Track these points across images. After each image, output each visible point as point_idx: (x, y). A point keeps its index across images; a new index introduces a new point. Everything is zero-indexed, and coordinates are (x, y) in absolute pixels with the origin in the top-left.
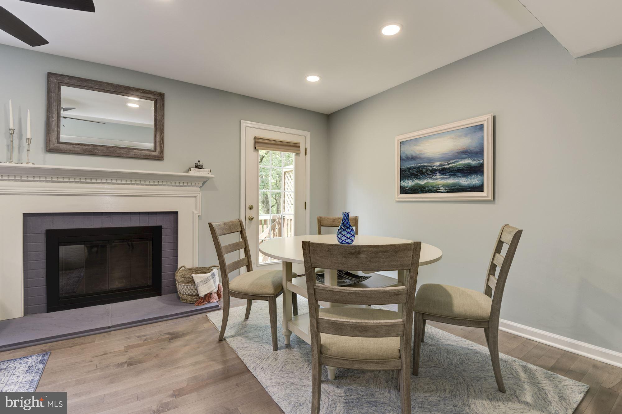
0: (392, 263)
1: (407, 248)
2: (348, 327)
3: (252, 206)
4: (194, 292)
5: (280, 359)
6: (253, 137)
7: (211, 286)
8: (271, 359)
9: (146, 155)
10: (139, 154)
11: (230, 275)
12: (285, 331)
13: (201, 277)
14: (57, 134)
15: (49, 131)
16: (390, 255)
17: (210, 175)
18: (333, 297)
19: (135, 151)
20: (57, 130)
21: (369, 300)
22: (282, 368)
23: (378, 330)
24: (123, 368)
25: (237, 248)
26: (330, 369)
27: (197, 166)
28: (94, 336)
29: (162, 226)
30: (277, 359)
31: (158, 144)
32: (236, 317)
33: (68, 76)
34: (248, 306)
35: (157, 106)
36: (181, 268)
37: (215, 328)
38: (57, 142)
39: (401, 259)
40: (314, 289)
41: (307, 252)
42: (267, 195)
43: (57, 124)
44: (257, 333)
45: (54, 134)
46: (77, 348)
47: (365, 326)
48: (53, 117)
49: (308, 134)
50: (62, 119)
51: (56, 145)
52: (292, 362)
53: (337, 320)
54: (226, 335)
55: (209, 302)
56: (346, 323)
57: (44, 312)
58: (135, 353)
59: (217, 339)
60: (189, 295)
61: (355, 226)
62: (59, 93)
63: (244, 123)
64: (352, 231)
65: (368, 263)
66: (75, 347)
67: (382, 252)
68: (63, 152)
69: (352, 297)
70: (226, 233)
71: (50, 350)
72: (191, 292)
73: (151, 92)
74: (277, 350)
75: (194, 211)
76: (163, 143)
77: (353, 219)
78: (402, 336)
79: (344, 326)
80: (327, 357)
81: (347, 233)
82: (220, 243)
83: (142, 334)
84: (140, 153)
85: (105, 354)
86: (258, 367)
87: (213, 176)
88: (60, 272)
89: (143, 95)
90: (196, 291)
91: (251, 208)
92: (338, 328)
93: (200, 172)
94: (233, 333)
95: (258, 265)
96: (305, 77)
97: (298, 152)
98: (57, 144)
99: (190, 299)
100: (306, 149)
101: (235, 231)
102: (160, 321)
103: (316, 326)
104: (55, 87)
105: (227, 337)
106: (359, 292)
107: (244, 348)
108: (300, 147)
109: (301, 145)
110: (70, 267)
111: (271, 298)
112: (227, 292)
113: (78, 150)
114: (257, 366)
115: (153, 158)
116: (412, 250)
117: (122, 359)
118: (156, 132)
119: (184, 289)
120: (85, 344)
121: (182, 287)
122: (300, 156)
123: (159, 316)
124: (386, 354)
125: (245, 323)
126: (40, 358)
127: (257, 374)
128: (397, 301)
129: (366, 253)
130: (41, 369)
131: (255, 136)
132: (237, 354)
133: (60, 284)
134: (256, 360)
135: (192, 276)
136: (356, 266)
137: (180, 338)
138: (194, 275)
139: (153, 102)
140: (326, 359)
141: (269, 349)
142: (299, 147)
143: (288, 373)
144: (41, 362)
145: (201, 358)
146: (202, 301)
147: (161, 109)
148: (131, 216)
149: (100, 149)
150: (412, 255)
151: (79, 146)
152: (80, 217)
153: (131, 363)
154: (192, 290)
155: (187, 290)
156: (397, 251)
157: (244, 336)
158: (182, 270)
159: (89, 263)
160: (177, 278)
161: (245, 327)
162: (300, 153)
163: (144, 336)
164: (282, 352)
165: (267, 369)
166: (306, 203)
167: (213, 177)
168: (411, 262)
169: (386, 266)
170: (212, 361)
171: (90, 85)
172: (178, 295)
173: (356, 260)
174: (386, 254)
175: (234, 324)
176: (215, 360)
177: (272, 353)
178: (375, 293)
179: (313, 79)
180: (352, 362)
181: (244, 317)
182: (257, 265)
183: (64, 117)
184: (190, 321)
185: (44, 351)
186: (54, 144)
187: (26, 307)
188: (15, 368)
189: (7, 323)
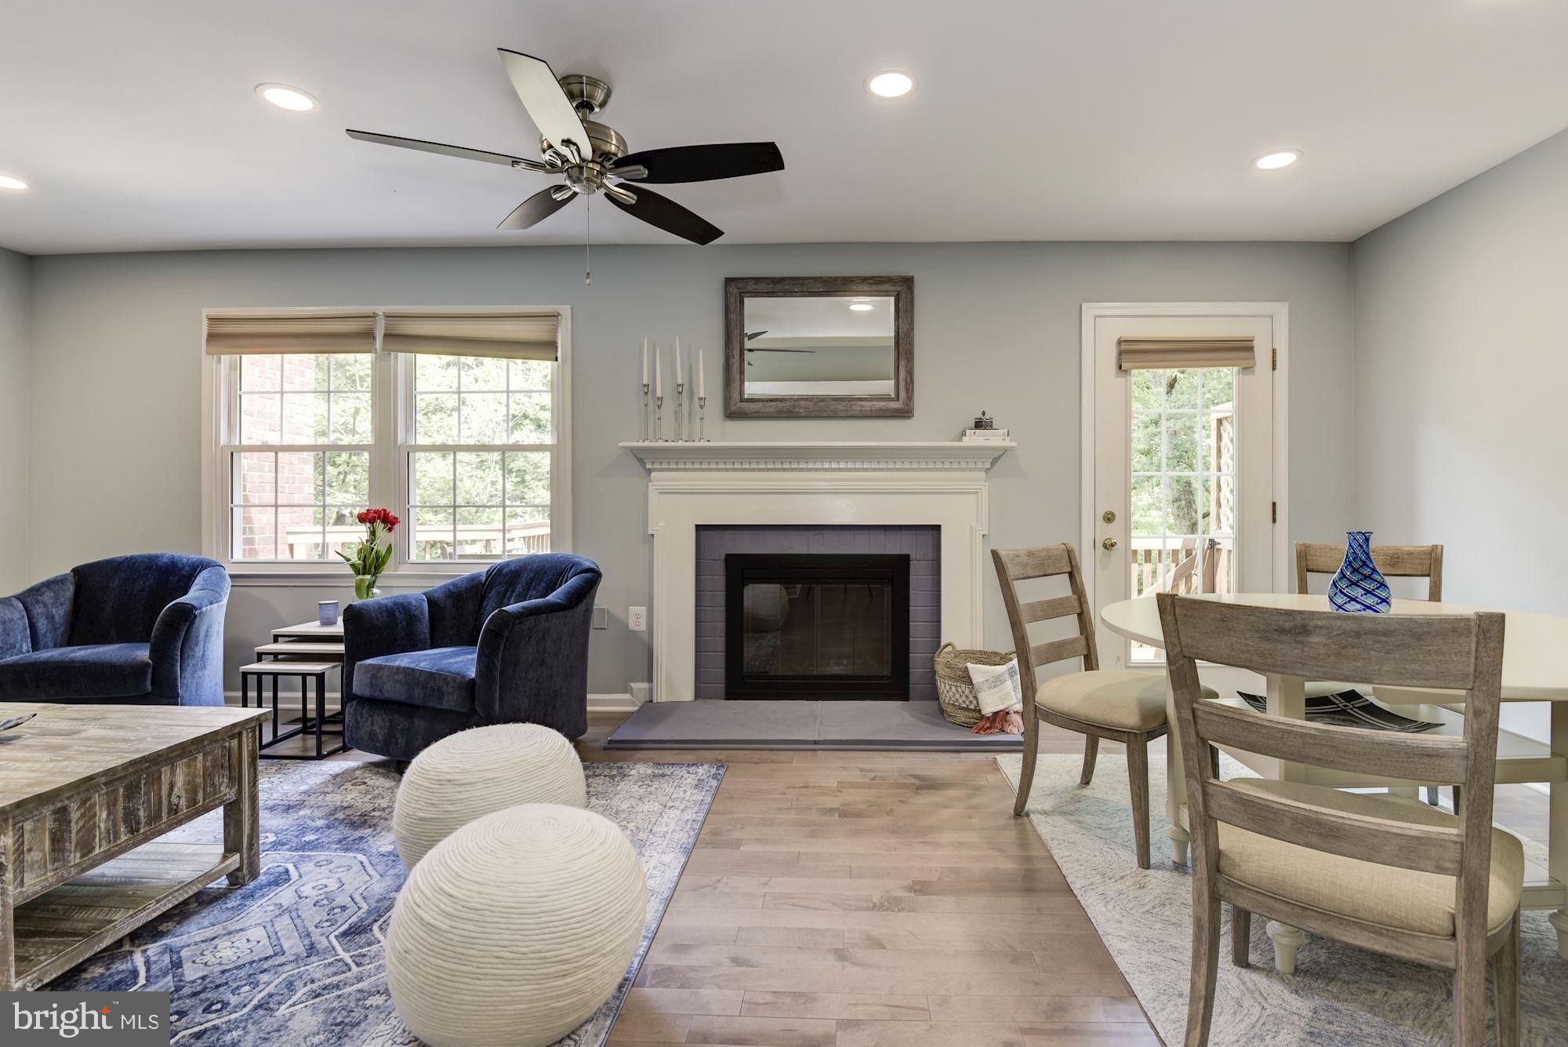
0: (1407, 667)
1: (1455, 628)
2: (1285, 819)
3: (1113, 514)
4: (971, 702)
5: (1152, 889)
6: (1115, 340)
7: (1008, 694)
8: (1129, 882)
9: (880, 410)
10: (867, 408)
11: (1039, 671)
12: (1174, 828)
13: (987, 672)
14: (740, 386)
16: (1398, 643)
17: (1007, 443)
18: (1241, 735)
19: (861, 403)
20: (740, 378)
21: (1344, 758)
22: (1154, 907)
23: (1374, 842)
24: (832, 818)
25: (1060, 611)
26: (1279, 943)
27: (979, 425)
28: (791, 752)
29: (909, 555)
30: (1143, 887)
31: (902, 384)
32: (1060, 774)
33: (754, 278)
34: (1089, 754)
35: (900, 305)
36: (946, 646)
37: (1010, 787)
38: (740, 401)
39: (1439, 659)
40: (1193, 711)
41: (1169, 618)
42: (1189, 484)
44: (1104, 821)
45: (736, 387)
46: (765, 767)
47: (1333, 824)
48: (733, 356)
49: (1281, 311)
50: (746, 352)
51: (739, 405)
52: (1182, 903)
53: (1257, 795)
54: (1030, 805)
55: (1002, 730)
56: (1280, 806)
57: (721, 699)
58: (852, 797)
59: (1012, 812)
60: (960, 708)
61: (1429, 576)
62: (742, 311)
63: (1090, 310)
64: (1380, 587)
65: (1333, 658)
66: (761, 765)
67: (1375, 633)
68: (749, 416)
69: (1292, 741)
70: (1032, 575)
71: (728, 761)
72: (964, 702)
73: (889, 280)
74: (1148, 868)
75: (974, 524)
76: (912, 382)
77: (1424, 553)
78: (1460, 876)
79: (1275, 813)
80: (1233, 882)
81: (1363, 592)
82: (1016, 595)
83: (868, 766)
84: (870, 407)
85: (806, 787)
86: (1093, 889)
87: (1014, 444)
88: (746, 635)
89: (875, 288)
90: (975, 702)
91: (1109, 518)
92: (1259, 816)
93: (986, 438)
94: (1047, 805)
95: (1129, 665)
96: (1253, 162)
97: (1245, 363)
99: (962, 717)
100: (1274, 351)
101: (1054, 572)
102: (903, 751)
103: (1201, 800)
104: (735, 302)
105: (1033, 812)
106: (1313, 732)
107: (1069, 843)
108: (1255, 349)
109: (1256, 344)
110: (761, 627)
111: (1132, 737)
112: (1032, 708)
113: (771, 410)
114: (1091, 887)
115: (894, 414)
116: (1474, 634)
117: (832, 802)
118: (899, 360)
119: (951, 693)
120: (777, 763)
121: (948, 687)
122: (1254, 374)
123: (901, 739)
124: (1403, 914)
125: (1080, 792)
126: (713, 771)
127: (1088, 903)
128: (1432, 774)
129: (1324, 631)
130: (714, 788)
131: (1120, 338)
132: (1049, 851)
133: (745, 655)
134: (1092, 874)
135: (966, 668)
136: (1300, 665)
137: (936, 789)
138: (970, 665)
139: (892, 299)
140: (1230, 889)
141: (1129, 861)
142: (1251, 349)
143: (1166, 922)
144: (715, 777)
145: (972, 837)
146: (988, 725)
147: (907, 311)
148: (856, 532)
149: (803, 405)
150: (1473, 650)
151: (772, 403)
152: (777, 530)
153: (845, 813)
154: (967, 697)
155: (957, 696)
156: (1421, 635)
157: (1073, 818)
158: (947, 653)
159: (789, 623)
160: (938, 668)
161: (1079, 802)
162: (1255, 366)
163: (871, 771)
164: (1160, 877)
165: (1113, 899)
166: (1274, 504)
167: (1014, 447)
168: (1472, 669)
169: (1387, 671)
170: (993, 849)
171: (787, 287)
172: (940, 704)
173: (1296, 648)
174: (1386, 639)
175: (1053, 788)
176: (1000, 850)
177: (1133, 870)
178: (1360, 742)
179: (1277, 161)
180: (1300, 911)
181: (1078, 780)
182: (1126, 664)
183: (750, 350)
184: (959, 762)
185: (720, 761)
186: (736, 405)
187: (698, 684)
188: (682, 777)
189: (674, 707)
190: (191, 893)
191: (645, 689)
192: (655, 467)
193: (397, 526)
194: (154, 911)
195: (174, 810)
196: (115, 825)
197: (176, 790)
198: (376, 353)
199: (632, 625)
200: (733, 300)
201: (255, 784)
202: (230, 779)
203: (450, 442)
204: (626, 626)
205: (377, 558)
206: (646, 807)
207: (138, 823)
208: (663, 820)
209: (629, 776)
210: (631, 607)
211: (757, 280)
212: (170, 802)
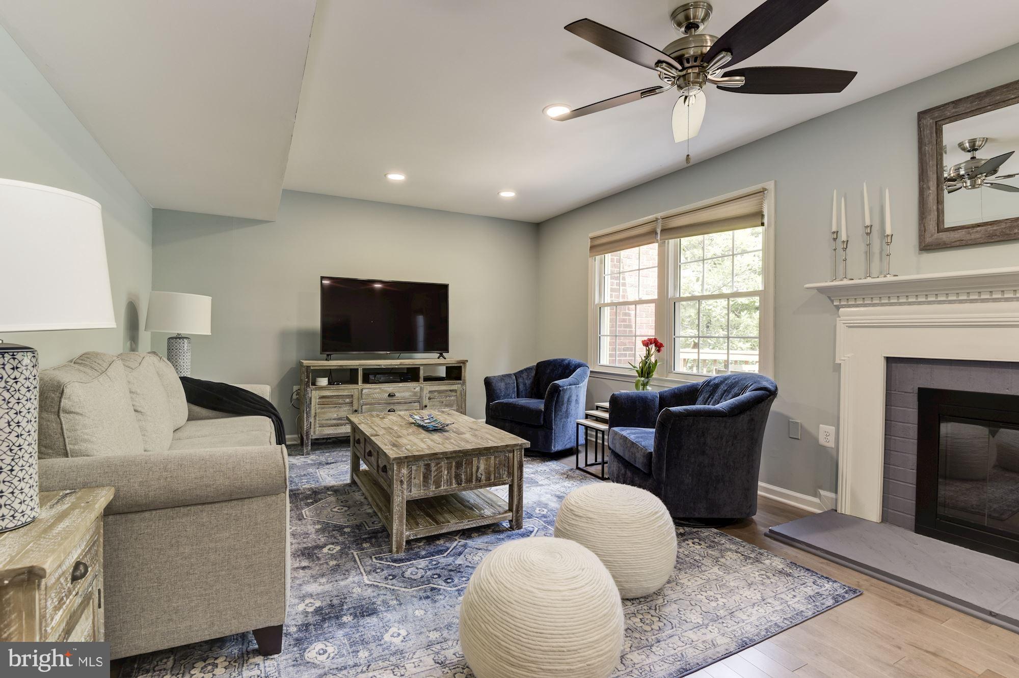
14: (938, 216)
15: (923, 214)
20: (938, 208)
33: (953, 102)
38: (938, 230)
43: (937, 198)
45: (933, 216)
48: (929, 188)
51: (936, 235)
57: (910, 529)
62: (939, 140)
68: (949, 246)
71: (867, 589)
85: (933, 654)
98: (938, 234)
104: (931, 133)
120: (924, 614)
126: (840, 592)
130: (824, 607)
133: (941, 494)
144: (836, 597)
152: (984, 369)
171: (998, 98)
186: (932, 236)
187: (885, 509)
188: (804, 584)
189: (854, 521)
190: (486, 524)
191: (832, 498)
192: (842, 303)
193: (662, 348)
194: (467, 525)
195: (479, 480)
196: (451, 479)
197: (480, 470)
198: (658, 242)
199: (822, 441)
200: (928, 132)
201: (520, 480)
202: (508, 472)
203: (697, 294)
204: (817, 440)
205: (649, 367)
206: (747, 593)
207: (461, 481)
208: (750, 610)
209: (761, 563)
210: (821, 425)
211: (956, 103)
212: (477, 476)
